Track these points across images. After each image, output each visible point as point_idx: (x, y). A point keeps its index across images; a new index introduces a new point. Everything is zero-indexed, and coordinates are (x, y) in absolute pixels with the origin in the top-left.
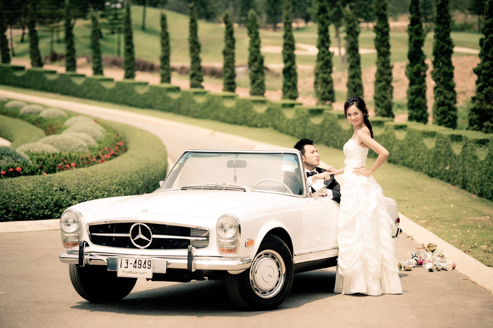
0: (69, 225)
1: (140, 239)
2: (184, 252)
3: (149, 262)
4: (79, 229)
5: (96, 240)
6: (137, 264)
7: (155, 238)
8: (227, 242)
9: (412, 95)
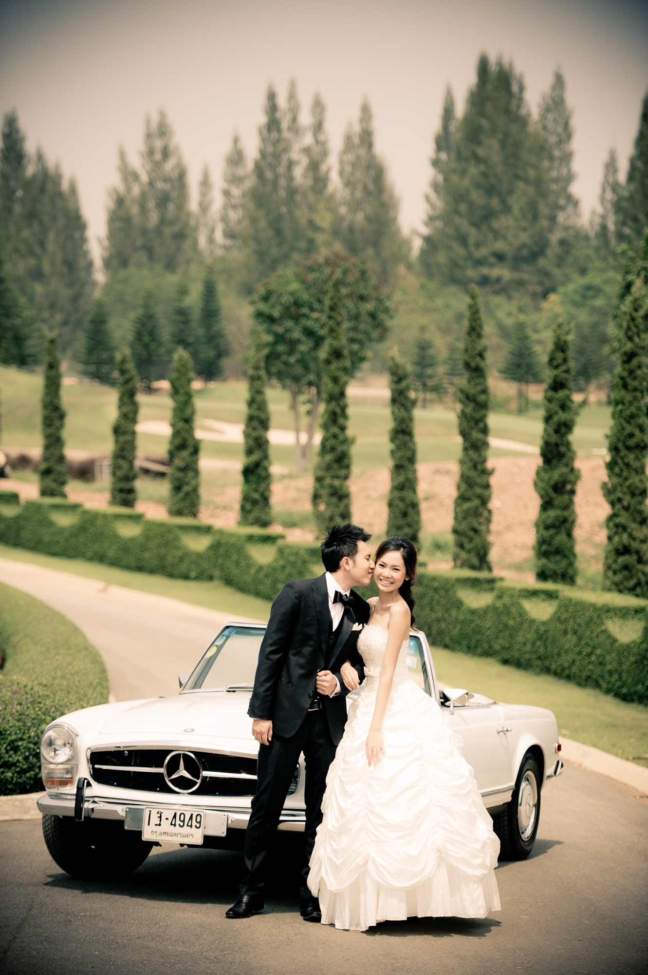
0: (55, 750)
1: (181, 778)
4: (73, 758)
5: (101, 777)
6: (178, 819)
7: (207, 778)
9: (547, 528)
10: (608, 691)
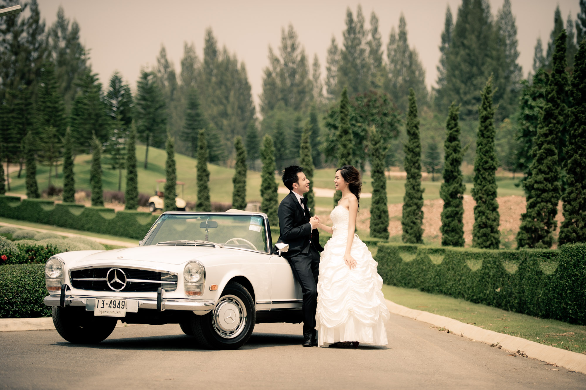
0: (52, 271)
1: (116, 282)
2: (155, 295)
3: (123, 303)
4: (62, 275)
5: (77, 285)
6: (113, 304)
7: (130, 282)
8: (193, 286)
9: (447, 217)
10: (468, 299)
